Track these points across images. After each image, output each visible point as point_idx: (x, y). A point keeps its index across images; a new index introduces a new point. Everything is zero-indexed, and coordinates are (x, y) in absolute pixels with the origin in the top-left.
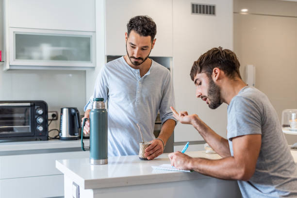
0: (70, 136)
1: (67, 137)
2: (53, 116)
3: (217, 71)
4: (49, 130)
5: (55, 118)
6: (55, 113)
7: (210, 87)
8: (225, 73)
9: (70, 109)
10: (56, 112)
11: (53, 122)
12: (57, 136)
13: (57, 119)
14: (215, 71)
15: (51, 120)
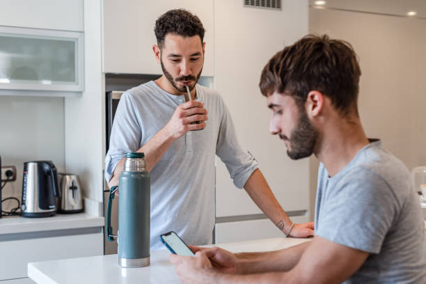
0: (42, 211)
1: (36, 211)
2: (8, 173)
3: (316, 98)
4: (3, 199)
5: (11, 178)
6: (11, 169)
7: (299, 126)
8: (332, 103)
9: (40, 165)
10: (14, 167)
11: (8, 184)
12: (16, 209)
13: (14, 179)
14: (312, 97)
15: (6, 181)
